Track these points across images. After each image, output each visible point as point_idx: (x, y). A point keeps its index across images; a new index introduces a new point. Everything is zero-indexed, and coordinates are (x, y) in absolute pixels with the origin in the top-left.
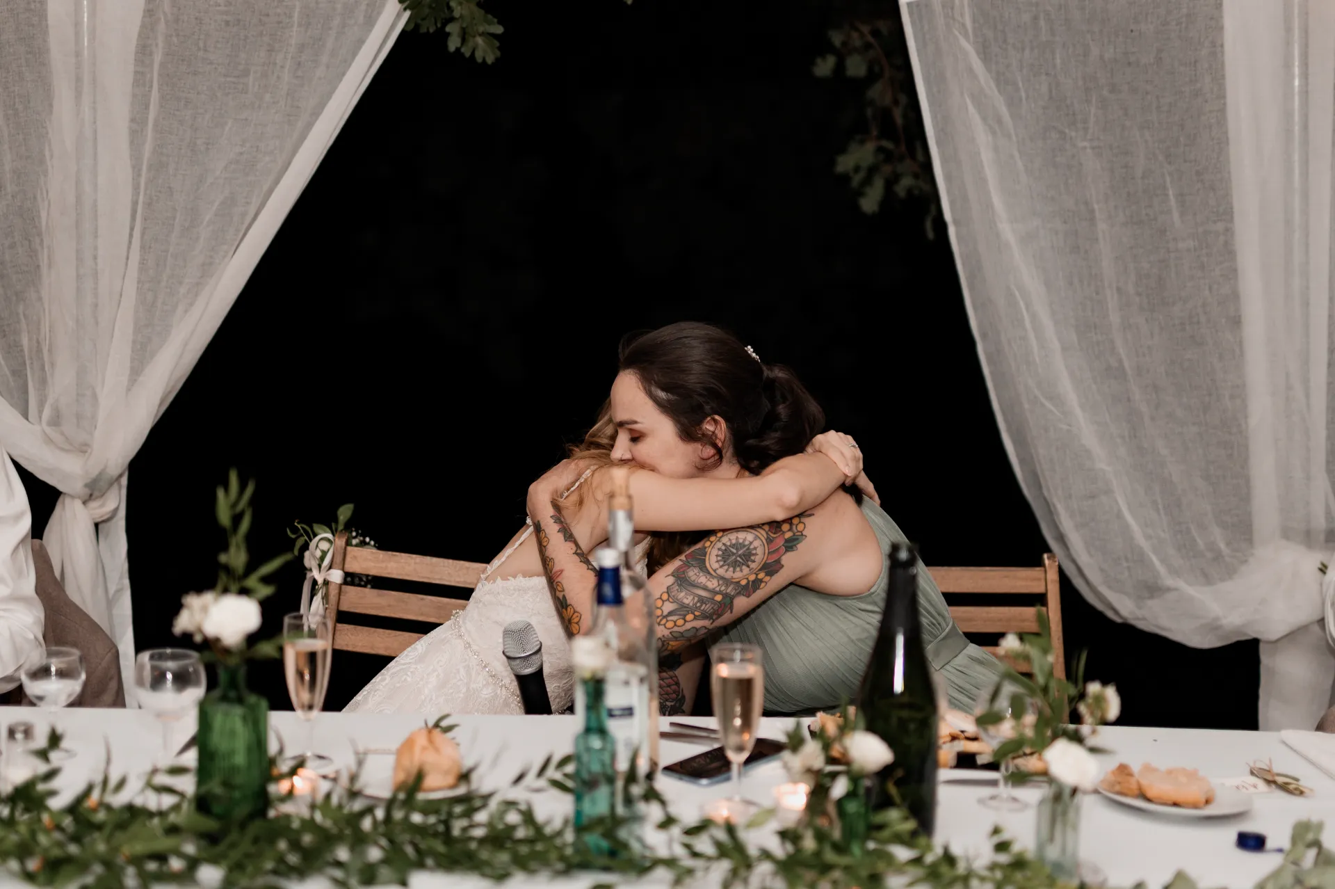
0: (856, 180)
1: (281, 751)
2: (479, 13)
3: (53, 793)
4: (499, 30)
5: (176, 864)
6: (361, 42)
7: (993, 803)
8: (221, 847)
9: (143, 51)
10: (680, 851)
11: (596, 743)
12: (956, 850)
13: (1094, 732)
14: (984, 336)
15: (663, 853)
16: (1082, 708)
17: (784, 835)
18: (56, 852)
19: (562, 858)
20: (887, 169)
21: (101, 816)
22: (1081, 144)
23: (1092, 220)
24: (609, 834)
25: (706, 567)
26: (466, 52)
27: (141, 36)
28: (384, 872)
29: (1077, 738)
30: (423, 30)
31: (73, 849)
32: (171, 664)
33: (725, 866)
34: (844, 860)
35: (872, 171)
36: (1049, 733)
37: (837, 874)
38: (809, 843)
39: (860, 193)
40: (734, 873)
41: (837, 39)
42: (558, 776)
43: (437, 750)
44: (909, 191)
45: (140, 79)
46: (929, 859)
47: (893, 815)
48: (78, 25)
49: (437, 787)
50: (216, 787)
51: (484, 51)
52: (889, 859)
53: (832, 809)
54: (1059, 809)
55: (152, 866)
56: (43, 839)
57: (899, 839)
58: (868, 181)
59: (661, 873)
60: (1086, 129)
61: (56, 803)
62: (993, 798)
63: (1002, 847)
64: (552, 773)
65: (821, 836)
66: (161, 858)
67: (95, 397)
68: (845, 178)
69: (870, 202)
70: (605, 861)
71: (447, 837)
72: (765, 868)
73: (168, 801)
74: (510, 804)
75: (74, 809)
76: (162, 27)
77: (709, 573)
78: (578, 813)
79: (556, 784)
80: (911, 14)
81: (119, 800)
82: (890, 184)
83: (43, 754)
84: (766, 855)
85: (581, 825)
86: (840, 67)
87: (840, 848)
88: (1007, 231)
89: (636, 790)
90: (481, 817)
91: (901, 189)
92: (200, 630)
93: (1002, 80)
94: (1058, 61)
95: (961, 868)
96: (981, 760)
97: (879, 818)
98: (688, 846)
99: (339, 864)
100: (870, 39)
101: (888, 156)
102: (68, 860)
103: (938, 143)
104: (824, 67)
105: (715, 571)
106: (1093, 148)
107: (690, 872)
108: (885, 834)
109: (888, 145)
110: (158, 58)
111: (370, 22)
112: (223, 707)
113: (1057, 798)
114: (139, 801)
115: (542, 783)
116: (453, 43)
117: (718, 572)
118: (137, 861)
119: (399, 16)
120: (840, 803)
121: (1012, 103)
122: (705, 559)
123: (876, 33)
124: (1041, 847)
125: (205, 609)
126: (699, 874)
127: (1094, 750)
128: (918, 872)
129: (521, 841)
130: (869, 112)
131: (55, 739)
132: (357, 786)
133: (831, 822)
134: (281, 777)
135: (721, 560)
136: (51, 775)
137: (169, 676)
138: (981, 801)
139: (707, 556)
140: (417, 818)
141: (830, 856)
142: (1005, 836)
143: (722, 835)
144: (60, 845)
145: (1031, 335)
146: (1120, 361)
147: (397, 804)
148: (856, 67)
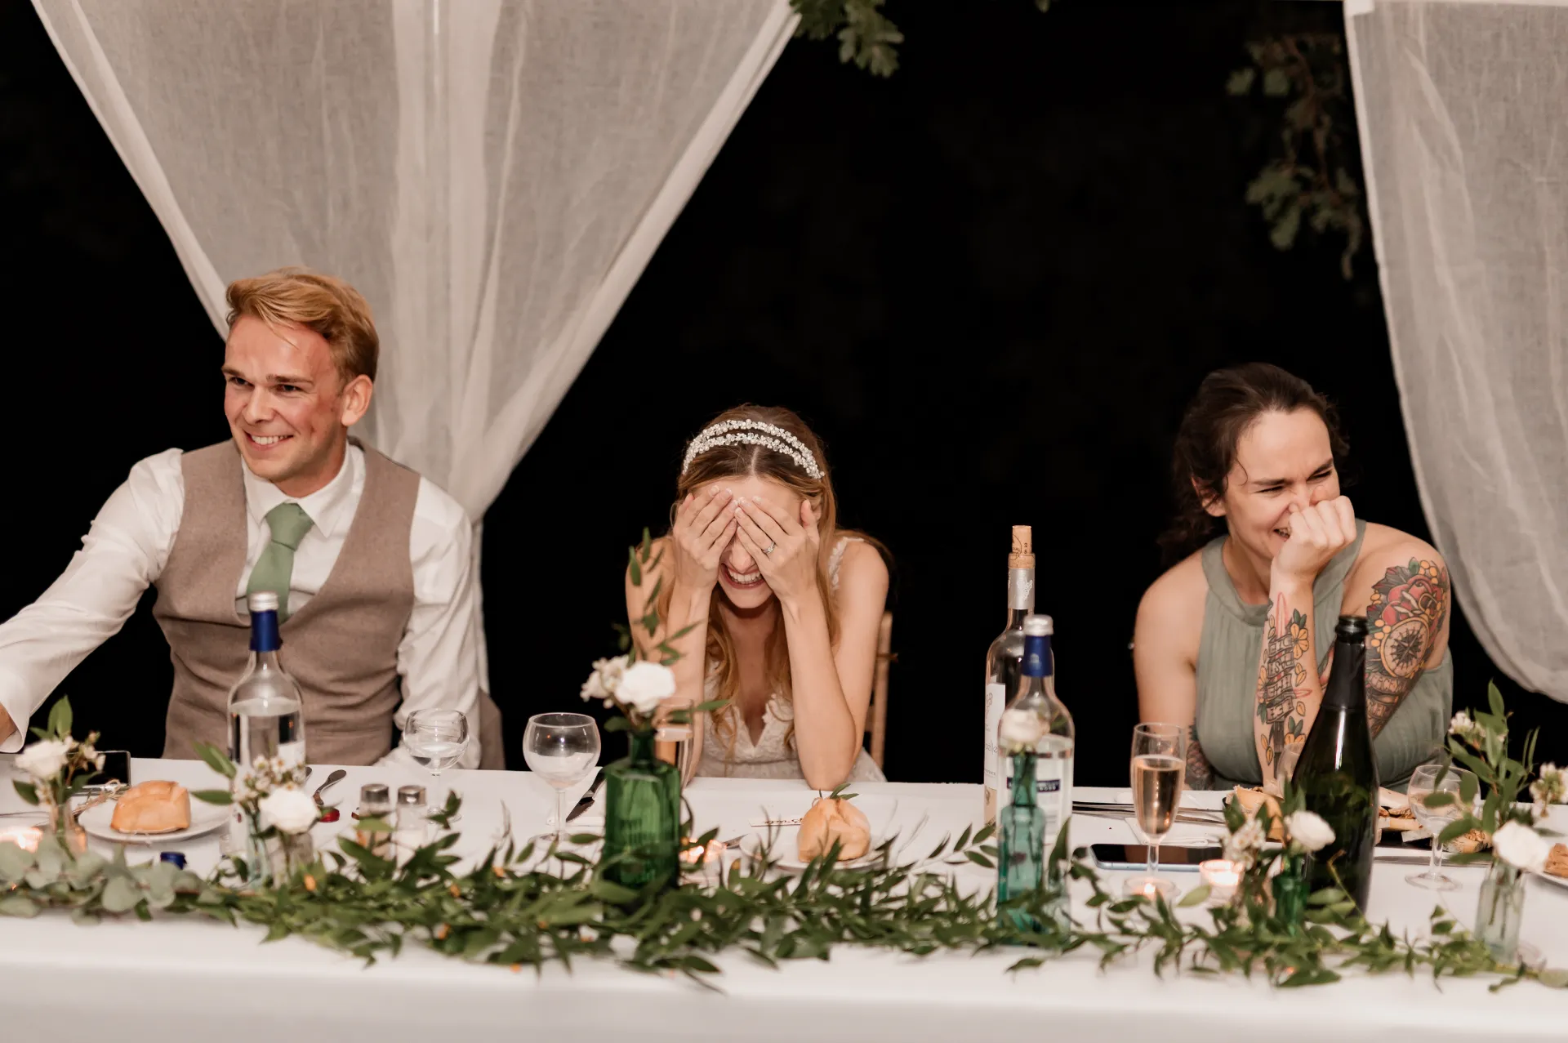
0: (1269, 212)
1: (691, 821)
2: (877, 19)
3: (455, 859)
4: (897, 38)
5: (587, 933)
6: (742, 51)
7: (1421, 881)
8: (635, 918)
9: (501, 57)
10: (1108, 927)
11: (1022, 816)
12: (1395, 931)
13: (1544, 813)
14: (1410, 389)
15: (1091, 928)
16: (1533, 789)
17: (1217, 913)
18: (461, 920)
19: (986, 933)
20: (1304, 200)
21: (507, 884)
22: (1538, 179)
23: (1541, 264)
24: (1035, 910)
25: (1385, 670)
26: (861, 62)
27: (498, 37)
28: (802, 943)
29: (1527, 820)
30: (812, 36)
31: (478, 916)
32: (563, 729)
33: (1157, 944)
34: (1279, 939)
35: (1287, 202)
36: (1497, 815)
37: (1270, 953)
38: (1244, 922)
39: (1269, 226)
40: (1169, 950)
41: (1256, 52)
42: (976, 849)
43: (846, 821)
44: (1329, 226)
45: (498, 88)
46: (1364, 939)
47: (1331, 895)
48: (428, 25)
49: (854, 858)
50: (626, 856)
51: (881, 62)
52: (1327, 939)
53: (1267, 887)
54: (1504, 889)
55: (564, 934)
56: (449, 908)
57: (1337, 919)
58: (1282, 212)
59: (1088, 948)
60: (1544, 162)
61: (459, 870)
62: (1422, 876)
63: (1441, 928)
64: (969, 846)
65: (1256, 916)
66: (573, 928)
67: (448, 439)
68: (1257, 208)
69: (1283, 236)
70: (1031, 936)
71: (866, 910)
72: (1199, 944)
73: (571, 869)
74: (931, 877)
75: (481, 876)
76: (523, 28)
77: (1389, 675)
78: (1002, 888)
79: (974, 857)
80: (1357, 29)
81: (522, 869)
82: (1307, 215)
83: (442, 819)
84: (1199, 932)
85: (1007, 899)
86: (1258, 83)
87: (1274, 928)
88: (1445, 277)
89: (1064, 866)
90: (900, 890)
91: (1319, 222)
92: (612, 695)
93: (1454, 107)
94: (1519, 85)
95: (1400, 949)
96: (1406, 838)
97: (1318, 898)
98: (1118, 924)
99: (755, 936)
100: (1295, 52)
101: (1306, 185)
102: (477, 927)
103: (1377, 175)
104: (1240, 83)
105: (1393, 671)
106: (1549, 184)
107: (1121, 948)
108: (1325, 912)
109: (1307, 172)
110: (518, 64)
111: (755, 27)
112: (635, 776)
113: (1503, 880)
114: (541, 869)
115: (960, 856)
116: (846, 53)
117: (1396, 671)
118: (553, 930)
119: (787, 21)
120: (1276, 881)
121: (1465, 132)
122: (1381, 661)
123: (1302, 46)
124: (1480, 929)
125: (616, 675)
126: (1128, 950)
127: (1543, 832)
128: (1355, 952)
129: (940, 914)
130: (1287, 135)
131: (454, 803)
132: (772, 858)
133: (1265, 898)
134: (690, 846)
135: (1396, 659)
136: (451, 840)
137: (563, 740)
138: (1409, 880)
139: (1383, 657)
140: (834, 890)
141: (1265, 935)
142: (1445, 918)
143: (1153, 912)
144: (466, 913)
145: (1462, 388)
146: (1557, 418)
147: (814, 876)
148: (1276, 84)
